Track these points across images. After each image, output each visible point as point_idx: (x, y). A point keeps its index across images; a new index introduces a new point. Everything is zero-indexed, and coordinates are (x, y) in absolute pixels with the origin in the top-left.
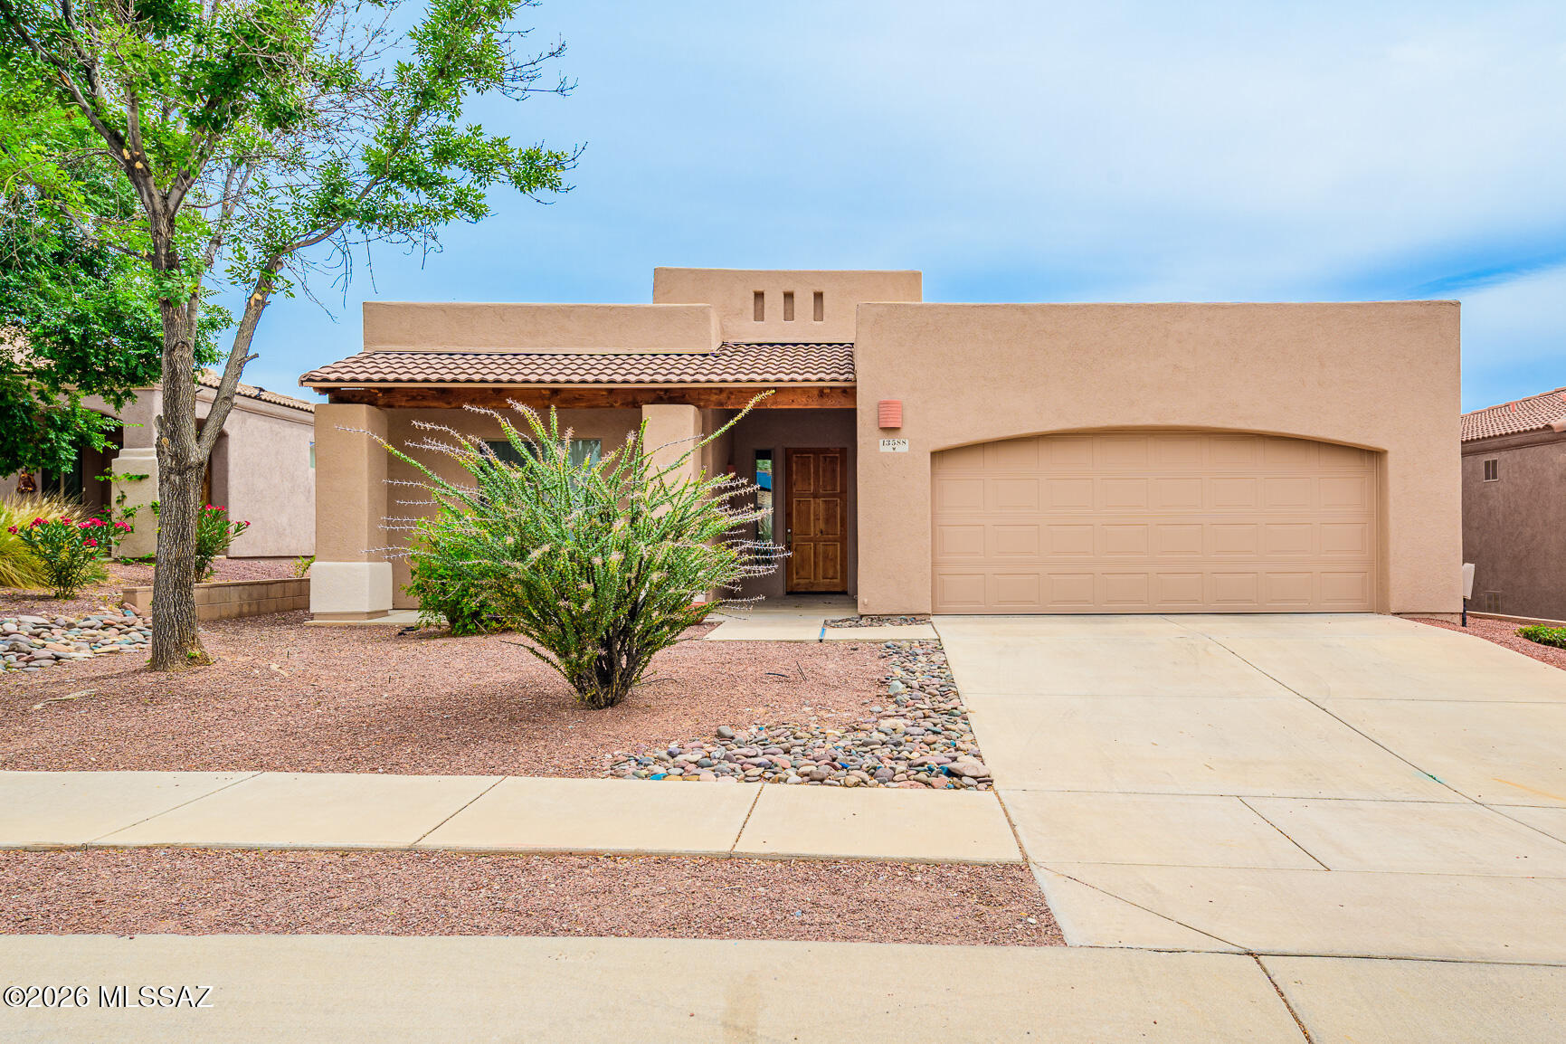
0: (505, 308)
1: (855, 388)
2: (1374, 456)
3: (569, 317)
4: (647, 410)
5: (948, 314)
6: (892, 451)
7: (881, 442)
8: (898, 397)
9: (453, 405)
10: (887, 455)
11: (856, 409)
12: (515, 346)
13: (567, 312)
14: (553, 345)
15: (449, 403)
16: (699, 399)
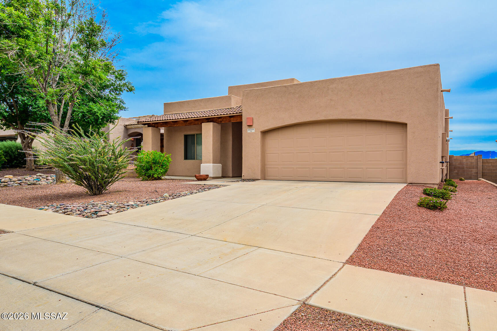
0: (189, 101)
1: (242, 115)
2: (404, 125)
3: (201, 102)
4: (203, 125)
5: (265, 90)
6: (251, 132)
7: (248, 129)
8: (252, 116)
9: (169, 126)
10: (249, 133)
11: (242, 122)
12: (191, 110)
13: (201, 100)
14: (198, 109)
15: (168, 126)
16: (217, 121)
